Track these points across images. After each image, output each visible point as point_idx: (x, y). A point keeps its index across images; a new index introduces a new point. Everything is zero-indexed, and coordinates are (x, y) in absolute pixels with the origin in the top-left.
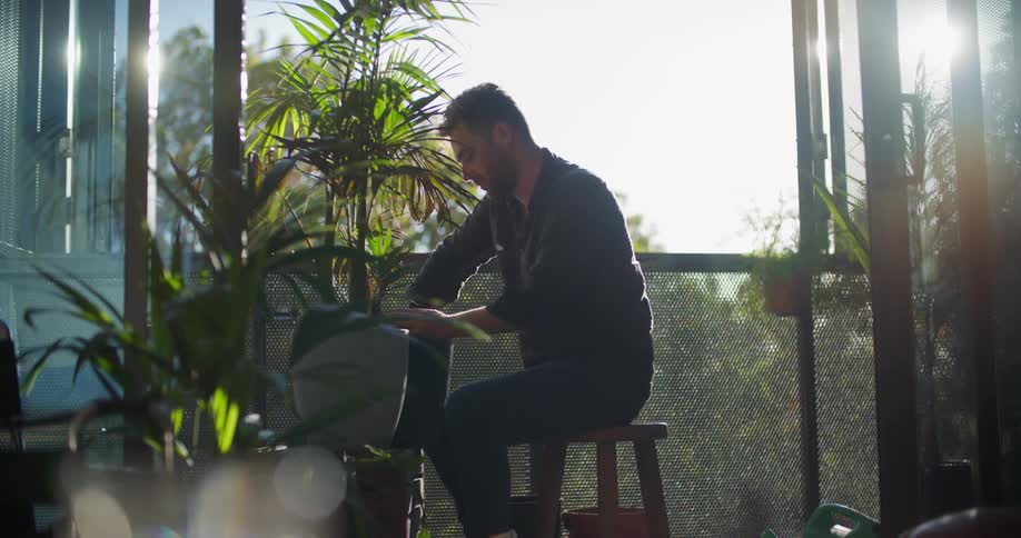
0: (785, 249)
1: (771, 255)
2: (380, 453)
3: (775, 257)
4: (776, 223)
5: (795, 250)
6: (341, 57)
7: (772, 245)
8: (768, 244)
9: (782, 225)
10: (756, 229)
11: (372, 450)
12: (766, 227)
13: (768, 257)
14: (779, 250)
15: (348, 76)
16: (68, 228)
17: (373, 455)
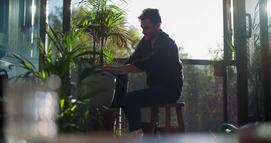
0: (219, 59)
1: (216, 60)
2: (107, 108)
3: (217, 61)
4: (217, 52)
5: (222, 59)
6: (96, 5)
7: (216, 58)
8: (215, 57)
9: (219, 52)
10: (212, 54)
11: (105, 107)
12: (214, 53)
13: (215, 61)
14: (218, 59)
15: (98, 10)
16: (32, 51)
17: (104, 109)
